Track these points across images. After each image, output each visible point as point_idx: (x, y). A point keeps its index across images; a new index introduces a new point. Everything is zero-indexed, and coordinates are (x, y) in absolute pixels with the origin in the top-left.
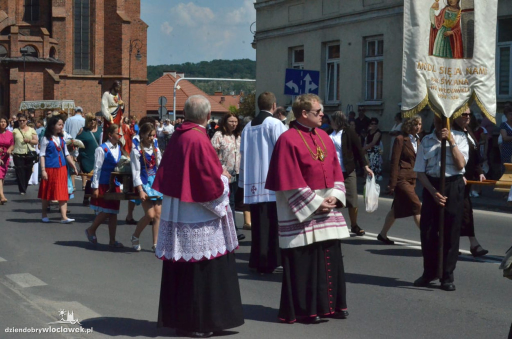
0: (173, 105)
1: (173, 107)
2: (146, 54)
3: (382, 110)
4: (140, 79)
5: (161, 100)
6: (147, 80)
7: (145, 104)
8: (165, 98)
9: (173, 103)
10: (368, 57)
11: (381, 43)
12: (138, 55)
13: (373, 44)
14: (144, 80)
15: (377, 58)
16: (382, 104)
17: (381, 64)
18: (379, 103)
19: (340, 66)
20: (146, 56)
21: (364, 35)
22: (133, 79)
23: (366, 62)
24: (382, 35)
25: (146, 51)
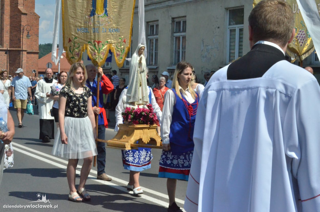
0: (58, 68)
1: (58, 69)
2: (38, 35)
3: (157, 72)
4: (34, 51)
5: (49, 64)
6: (38, 51)
7: (37, 67)
8: (51, 64)
9: (58, 67)
10: (149, 36)
11: (157, 26)
12: (28, 35)
13: (153, 26)
14: (37, 52)
15: (155, 36)
16: (157, 68)
17: (157, 40)
18: (155, 67)
19: (133, 41)
20: (38, 36)
21: (148, 21)
22: (29, 51)
23: (149, 39)
24: (158, 20)
25: (38, 33)
